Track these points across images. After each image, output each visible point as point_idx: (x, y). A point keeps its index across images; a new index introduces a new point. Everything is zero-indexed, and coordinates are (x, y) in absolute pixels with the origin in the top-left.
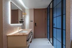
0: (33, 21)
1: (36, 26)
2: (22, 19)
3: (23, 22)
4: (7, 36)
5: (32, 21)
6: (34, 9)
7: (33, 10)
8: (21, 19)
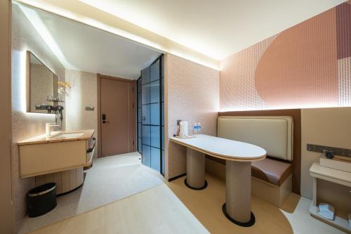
0: (96, 109)
1: (104, 122)
2: (56, 101)
3: (62, 108)
4: (19, 145)
5: (93, 109)
6: (98, 75)
7: (96, 79)
8: (55, 99)
